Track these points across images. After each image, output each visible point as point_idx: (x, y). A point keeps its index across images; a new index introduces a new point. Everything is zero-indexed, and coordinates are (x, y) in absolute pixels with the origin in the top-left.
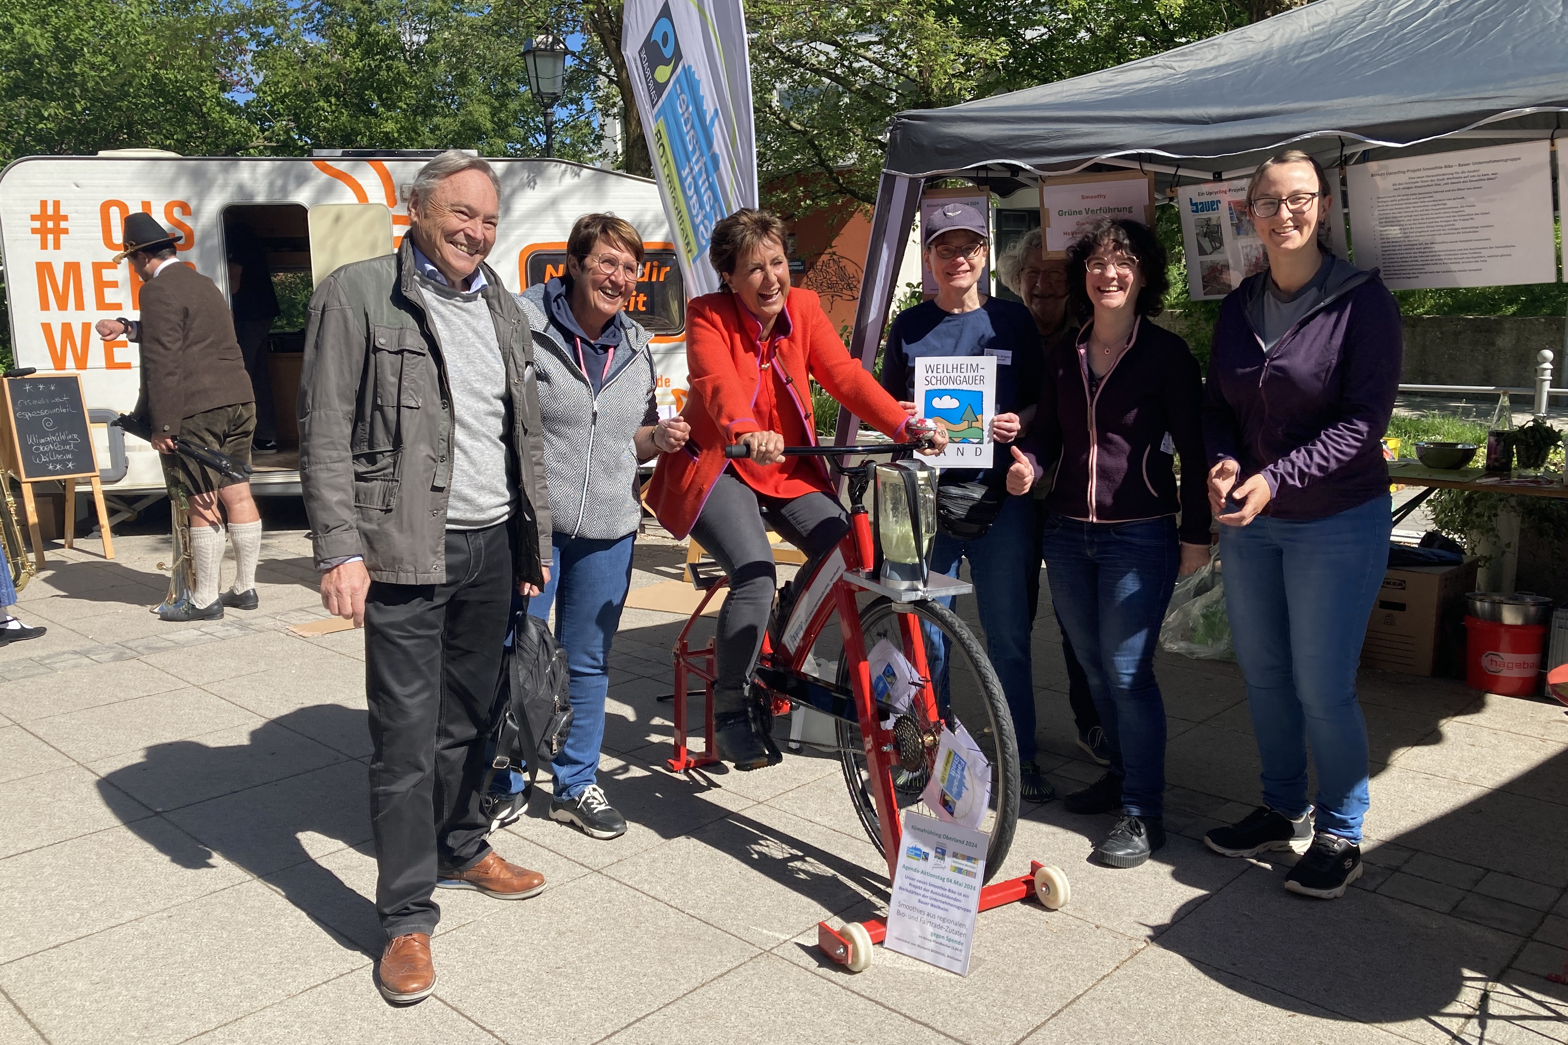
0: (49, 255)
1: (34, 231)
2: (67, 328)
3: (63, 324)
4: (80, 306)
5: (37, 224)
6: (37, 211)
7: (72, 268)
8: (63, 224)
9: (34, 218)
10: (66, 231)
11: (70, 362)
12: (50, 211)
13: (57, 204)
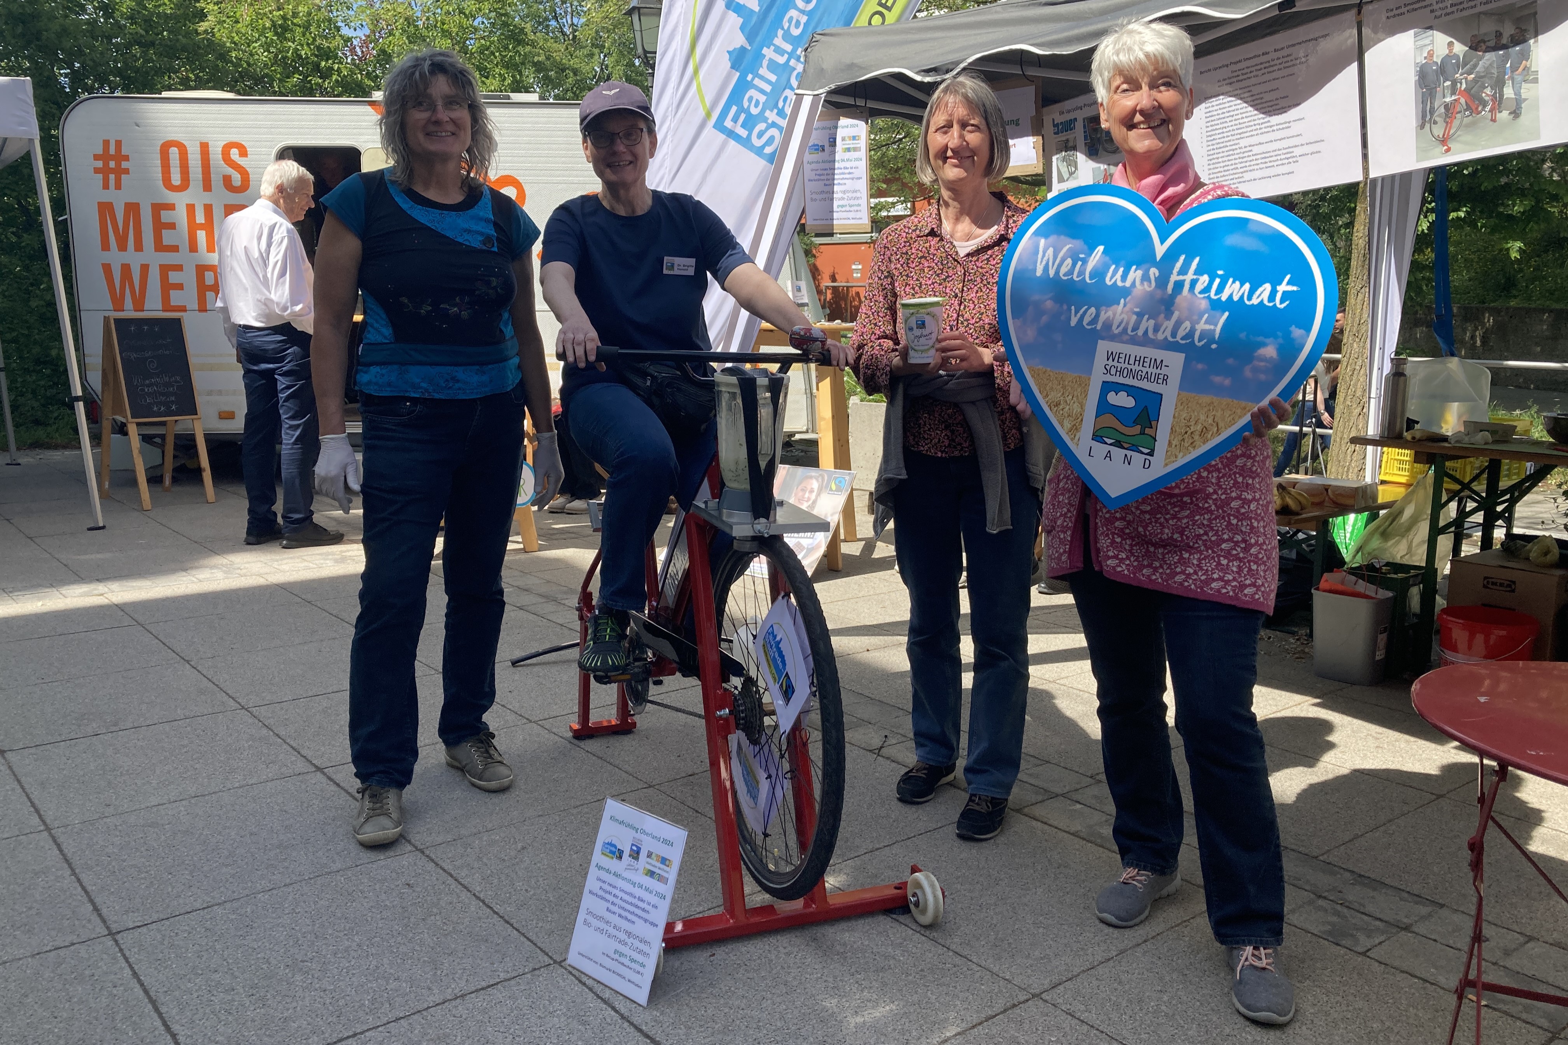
0: (110, 195)
1: (97, 171)
2: (126, 269)
3: (122, 265)
4: (139, 247)
5: (100, 164)
6: (100, 151)
7: (133, 209)
8: (124, 164)
9: (96, 157)
10: (126, 171)
11: (128, 303)
12: (112, 151)
13: (119, 143)
